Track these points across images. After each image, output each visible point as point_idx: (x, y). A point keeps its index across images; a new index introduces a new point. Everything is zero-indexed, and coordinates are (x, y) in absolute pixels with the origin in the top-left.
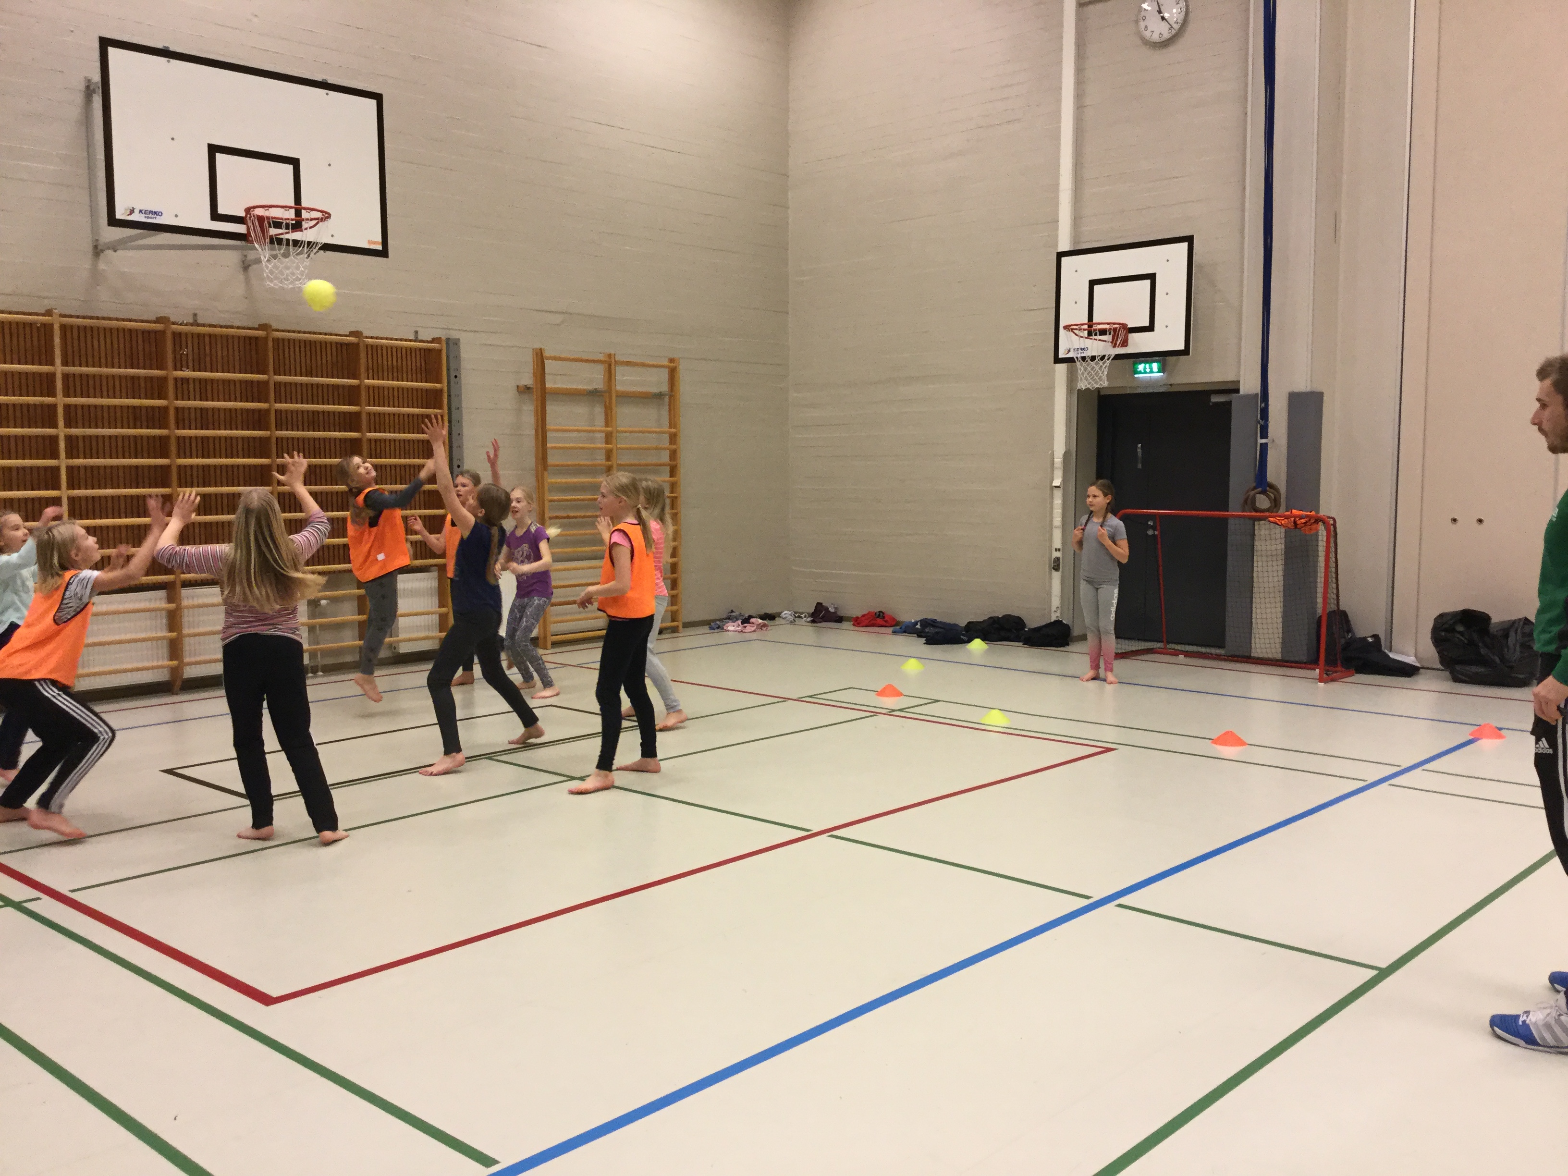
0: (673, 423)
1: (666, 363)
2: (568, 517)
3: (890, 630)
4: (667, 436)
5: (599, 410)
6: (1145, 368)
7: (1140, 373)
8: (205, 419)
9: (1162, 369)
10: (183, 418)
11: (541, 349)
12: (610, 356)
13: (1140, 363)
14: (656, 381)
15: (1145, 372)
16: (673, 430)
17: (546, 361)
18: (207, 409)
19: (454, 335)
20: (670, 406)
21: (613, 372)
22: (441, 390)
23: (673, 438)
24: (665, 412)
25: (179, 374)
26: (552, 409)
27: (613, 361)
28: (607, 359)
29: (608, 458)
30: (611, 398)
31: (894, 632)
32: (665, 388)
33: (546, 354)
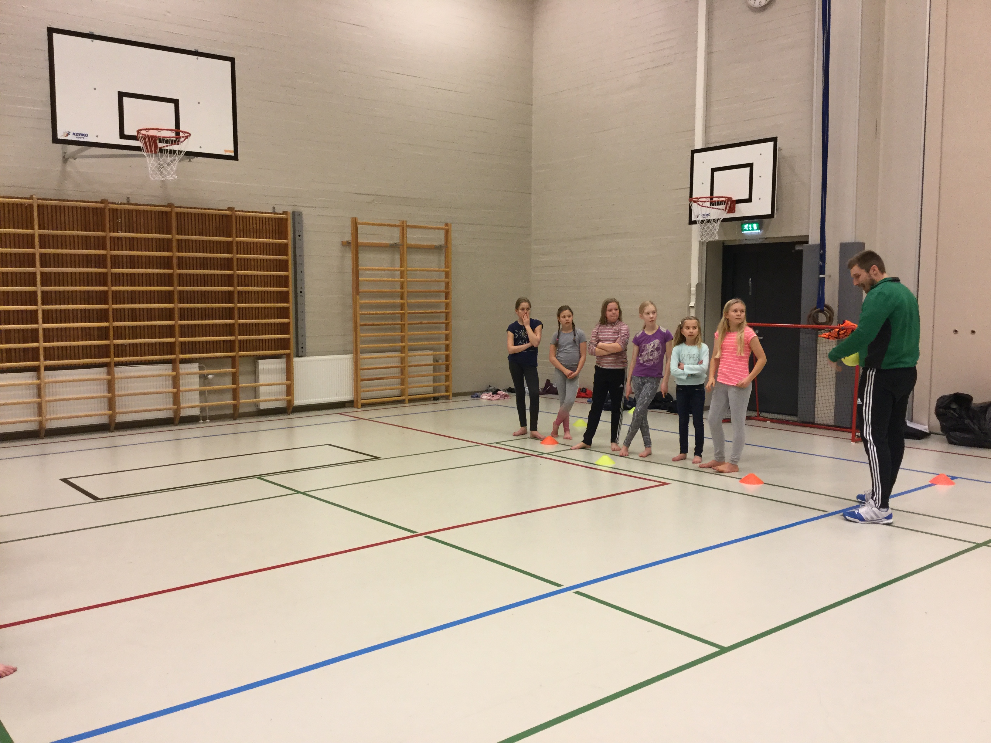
0: (447, 266)
1: (444, 227)
2: (373, 325)
4: (443, 273)
5: (397, 257)
6: (749, 227)
7: (745, 230)
8: (132, 262)
9: (760, 228)
11: (355, 218)
12: (403, 222)
13: (746, 223)
14: (438, 239)
15: (749, 230)
16: (447, 270)
17: (359, 226)
18: (134, 256)
19: (300, 210)
20: (445, 254)
21: (405, 232)
22: (288, 244)
23: (447, 275)
24: (443, 258)
25: (114, 235)
26: (364, 256)
27: (405, 225)
28: (401, 224)
29: (402, 287)
30: (404, 249)
32: (443, 243)
33: (359, 221)
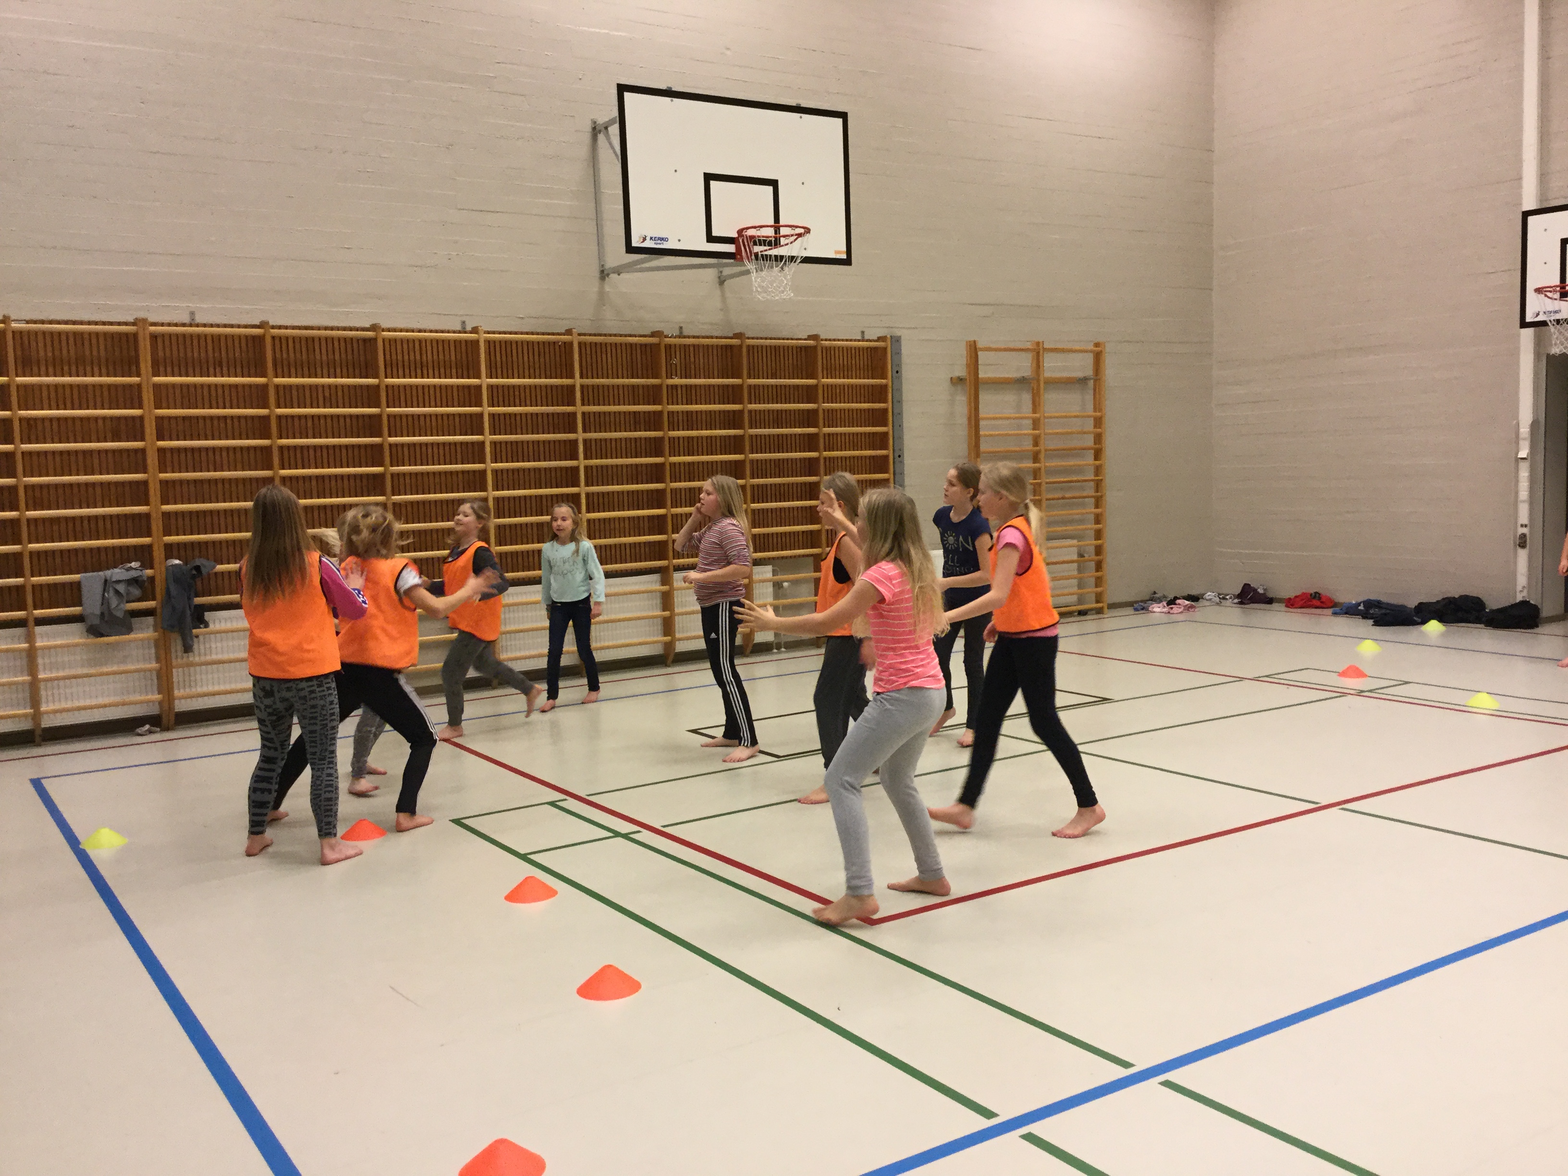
0: (1097, 407)
1: (1091, 347)
3: (1330, 611)
4: (1091, 420)
5: (1027, 398)
8: (688, 421)
10: (675, 421)
11: (975, 342)
12: (1038, 343)
14: (1081, 366)
16: (1098, 414)
17: (980, 353)
18: (691, 412)
19: (898, 333)
20: (1095, 390)
21: (1041, 359)
22: (886, 386)
23: (1098, 422)
24: (1089, 397)
25: (670, 382)
26: (985, 398)
27: (1041, 348)
28: (1035, 347)
29: (1036, 443)
30: (1039, 385)
31: (1335, 614)
32: (1090, 372)
33: (980, 345)
